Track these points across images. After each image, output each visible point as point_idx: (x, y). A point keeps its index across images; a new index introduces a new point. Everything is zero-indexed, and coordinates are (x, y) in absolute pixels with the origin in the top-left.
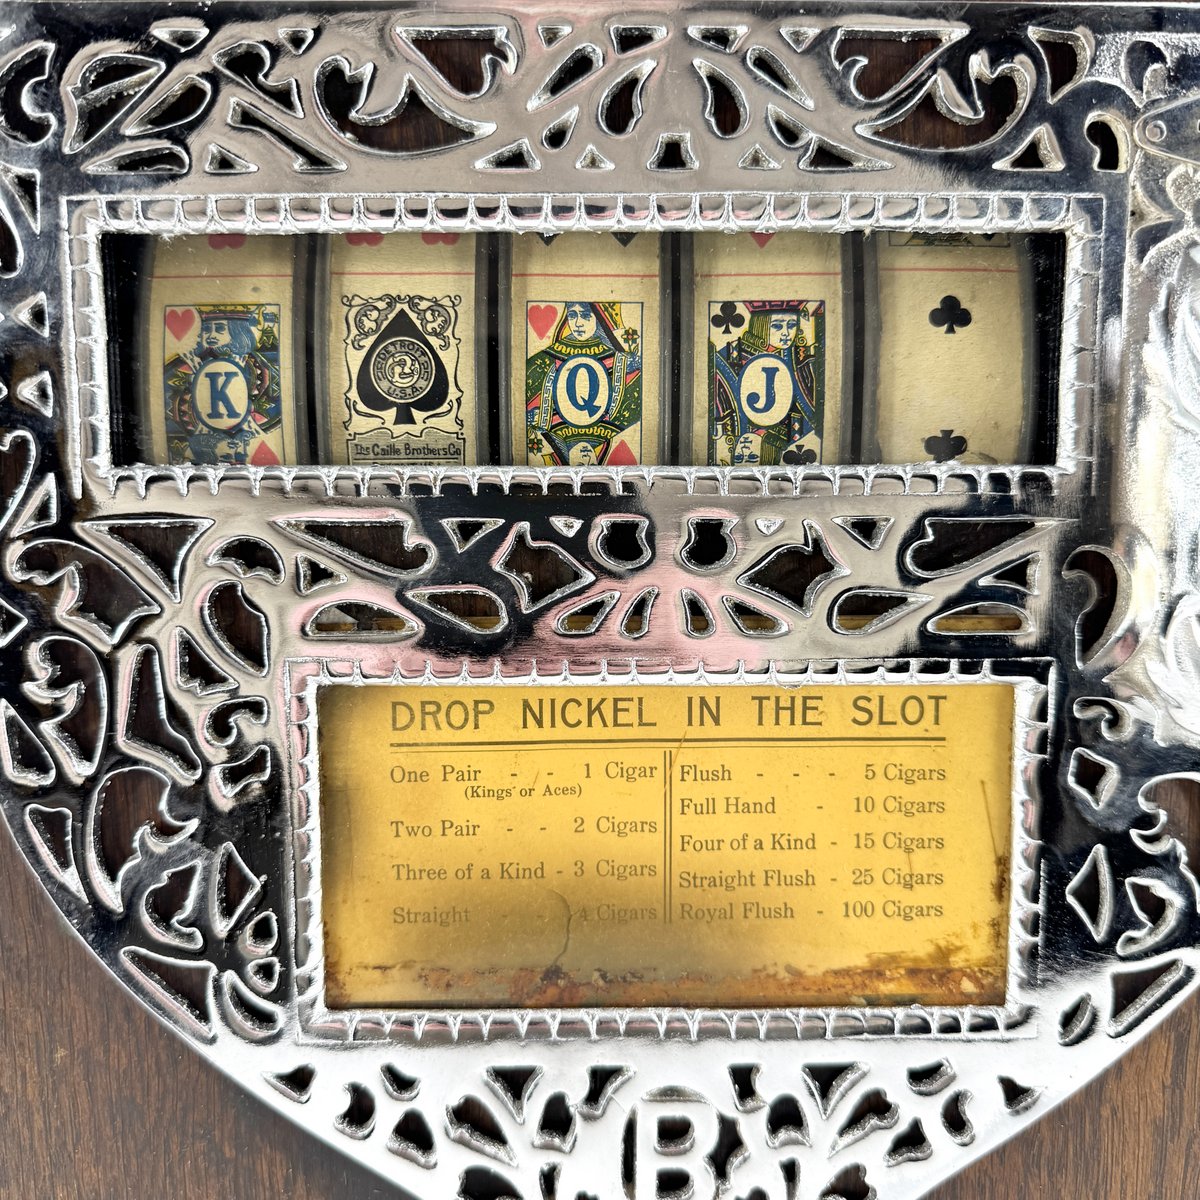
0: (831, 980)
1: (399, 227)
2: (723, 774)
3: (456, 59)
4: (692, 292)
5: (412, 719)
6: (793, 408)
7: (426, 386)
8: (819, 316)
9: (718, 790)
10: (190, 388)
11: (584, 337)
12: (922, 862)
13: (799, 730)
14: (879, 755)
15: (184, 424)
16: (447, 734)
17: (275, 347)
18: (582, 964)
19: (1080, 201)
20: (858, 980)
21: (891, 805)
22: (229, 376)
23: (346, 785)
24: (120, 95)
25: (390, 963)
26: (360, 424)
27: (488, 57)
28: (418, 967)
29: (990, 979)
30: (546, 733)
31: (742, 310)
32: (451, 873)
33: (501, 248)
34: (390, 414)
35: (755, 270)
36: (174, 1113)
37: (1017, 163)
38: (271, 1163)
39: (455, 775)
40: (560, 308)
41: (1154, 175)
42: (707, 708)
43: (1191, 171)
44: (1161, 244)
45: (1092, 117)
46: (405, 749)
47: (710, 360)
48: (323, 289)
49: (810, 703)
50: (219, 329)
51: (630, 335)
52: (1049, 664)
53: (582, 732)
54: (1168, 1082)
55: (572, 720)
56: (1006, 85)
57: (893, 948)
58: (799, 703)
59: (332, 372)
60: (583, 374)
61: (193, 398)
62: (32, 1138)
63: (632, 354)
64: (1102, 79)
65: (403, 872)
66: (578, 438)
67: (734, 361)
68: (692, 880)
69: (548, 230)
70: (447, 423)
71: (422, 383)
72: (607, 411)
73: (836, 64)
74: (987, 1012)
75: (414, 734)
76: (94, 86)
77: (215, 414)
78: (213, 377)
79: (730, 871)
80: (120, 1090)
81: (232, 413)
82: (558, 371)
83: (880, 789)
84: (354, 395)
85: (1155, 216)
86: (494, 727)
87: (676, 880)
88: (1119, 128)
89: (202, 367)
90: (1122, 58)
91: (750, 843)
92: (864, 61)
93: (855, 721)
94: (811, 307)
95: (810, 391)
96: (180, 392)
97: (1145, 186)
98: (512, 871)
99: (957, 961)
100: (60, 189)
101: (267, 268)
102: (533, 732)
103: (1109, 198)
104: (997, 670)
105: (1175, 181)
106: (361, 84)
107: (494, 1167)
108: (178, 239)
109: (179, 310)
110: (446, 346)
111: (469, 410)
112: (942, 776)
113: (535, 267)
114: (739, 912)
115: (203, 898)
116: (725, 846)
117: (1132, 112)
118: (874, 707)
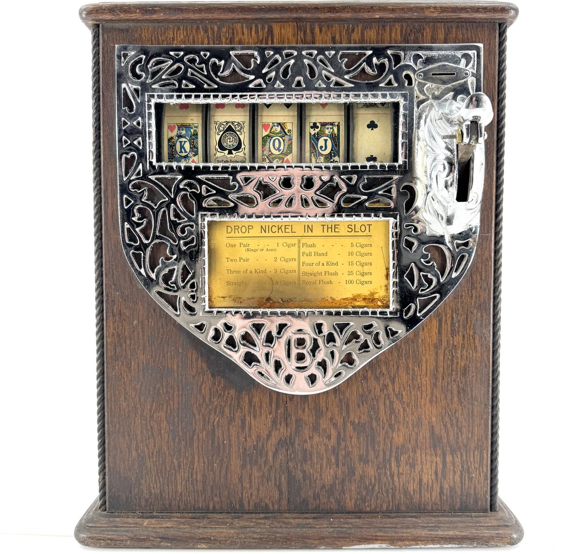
0: (342, 301)
1: (230, 102)
2: (313, 245)
3: (245, 60)
4: (305, 120)
5: (232, 230)
6: (332, 150)
7: (236, 144)
8: (338, 126)
9: (312, 250)
10: (175, 145)
11: (277, 131)
12: (366, 269)
13: (334, 234)
14: (355, 240)
15: (173, 154)
16: (241, 235)
17: (197, 135)
18: (276, 297)
19: (401, 94)
20: (350, 301)
21: (358, 254)
22: (185, 142)
23: (214, 248)
24: (160, 68)
25: (225, 296)
26: (219, 155)
27: (253, 59)
28: (233, 297)
29: (386, 302)
30: (267, 234)
31: (318, 124)
32: (242, 272)
33: (256, 107)
34: (227, 152)
35: (321, 115)
36: (166, 339)
37: (386, 84)
38: (192, 354)
39: (243, 245)
40: (271, 124)
41: (421, 86)
42: (309, 228)
43: (430, 86)
44: (423, 104)
45: (404, 73)
46: (230, 238)
47: (310, 137)
48: (210, 119)
49: (336, 226)
50: (183, 130)
51: (289, 131)
52: (397, 214)
53: (276, 234)
54: (437, 332)
55: (274, 231)
56: (383, 65)
57: (359, 292)
58: (333, 226)
59: (211, 141)
60: (277, 141)
61: (175, 147)
62: (126, 347)
63: (290, 136)
64: (407, 63)
65: (229, 271)
66: (276, 158)
67: (316, 138)
68: (305, 274)
69: (268, 103)
70: (241, 154)
71: (235, 144)
72: (283, 151)
73: (339, 61)
74: (384, 310)
75: (232, 234)
76: (154, 66)
77: (181, 152)
78: (181, 142)
79: (315, 271)
80: (151, 332)
81: (186, 152)
82: (270, 140)
83: (355, 249)
84: (217, 147)
85: (422, 97)
86: (253, 233)
87: (301, 274)
88: (412, 75)
89: (178, 140)
90: (412, 58)
91: (321, 264)
92: (347, 60)
93: (348, 231)
94: (336, 124)
95: (336, 145)
96: (172, 146)
97: (419, 89)
98: (258, 271)
99: (376, 296)
100: (145, 91)
101: (195, 114)
102: (263, 234)
103: (409, 93)
104: (384, 216)
105: (427, 88)
106: (221, 66)
107: (252, 352)
108: (174, 105)
109: (172, 125)
110: (241, 134)
111: (247, 151)
112: (371, 245)
113: (265, 113)
114: (318, 282)
115: (177, 276)
116: (314, 265)
117: (414, 71)
118: (353, 227)
